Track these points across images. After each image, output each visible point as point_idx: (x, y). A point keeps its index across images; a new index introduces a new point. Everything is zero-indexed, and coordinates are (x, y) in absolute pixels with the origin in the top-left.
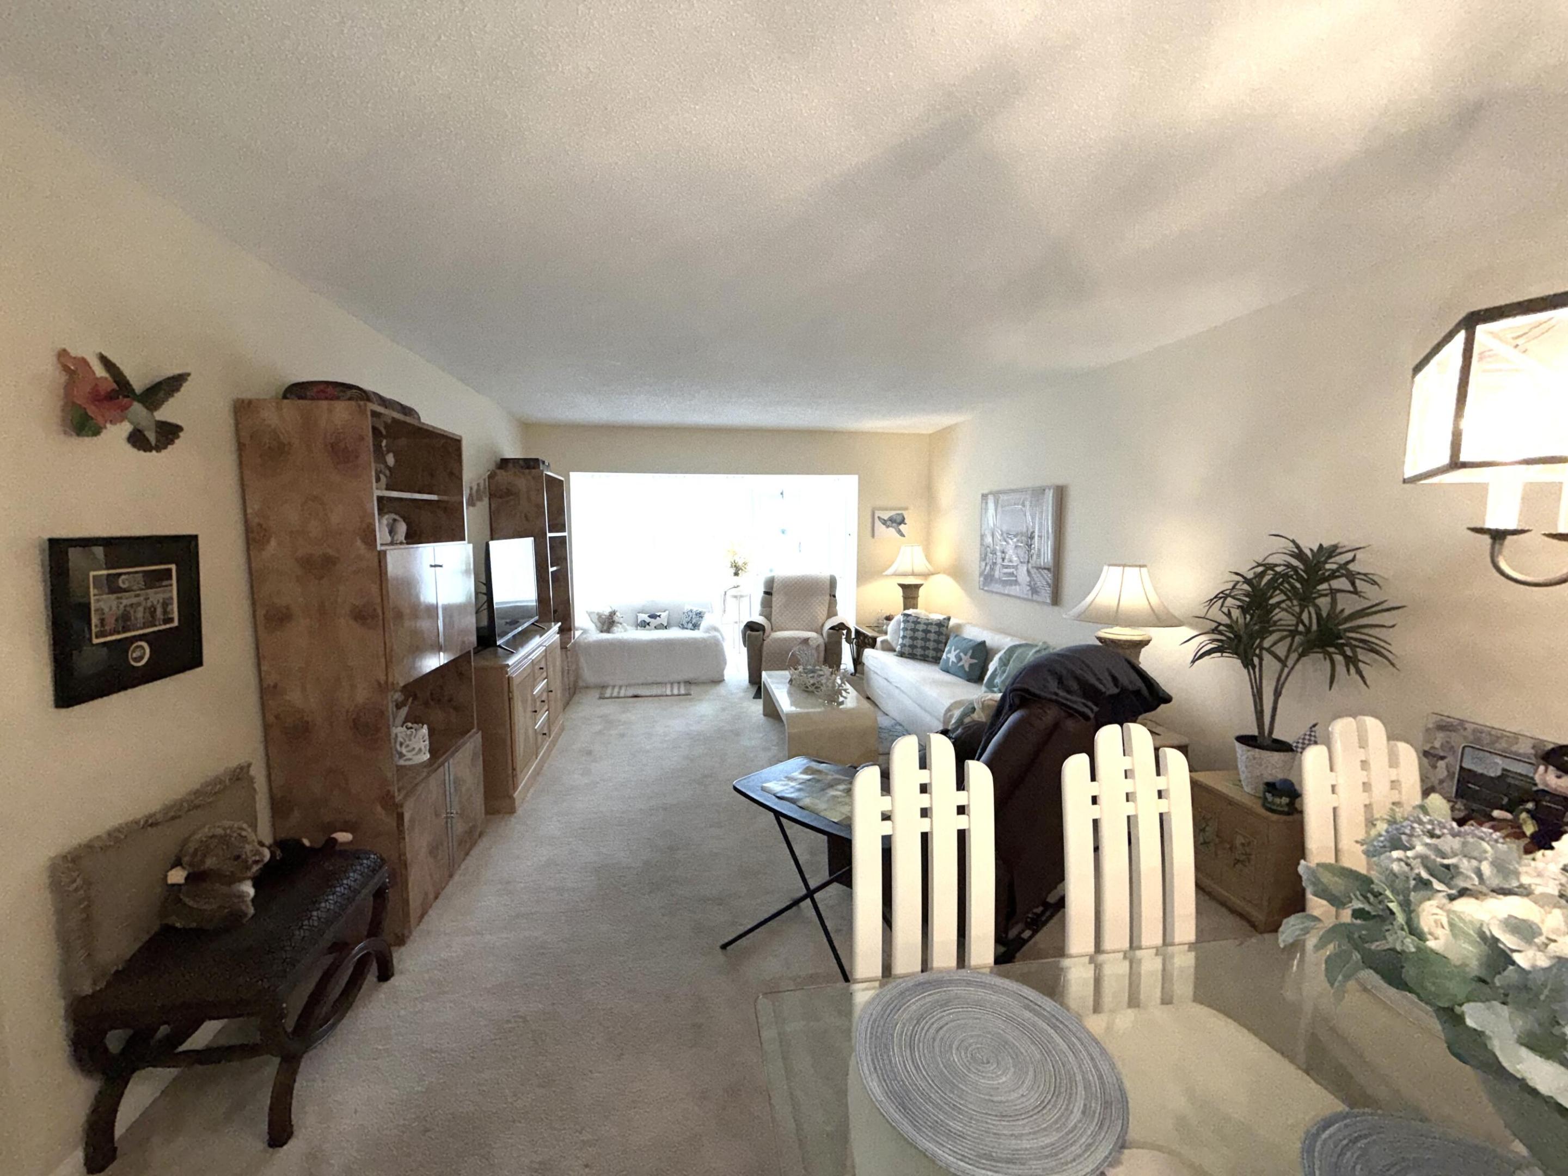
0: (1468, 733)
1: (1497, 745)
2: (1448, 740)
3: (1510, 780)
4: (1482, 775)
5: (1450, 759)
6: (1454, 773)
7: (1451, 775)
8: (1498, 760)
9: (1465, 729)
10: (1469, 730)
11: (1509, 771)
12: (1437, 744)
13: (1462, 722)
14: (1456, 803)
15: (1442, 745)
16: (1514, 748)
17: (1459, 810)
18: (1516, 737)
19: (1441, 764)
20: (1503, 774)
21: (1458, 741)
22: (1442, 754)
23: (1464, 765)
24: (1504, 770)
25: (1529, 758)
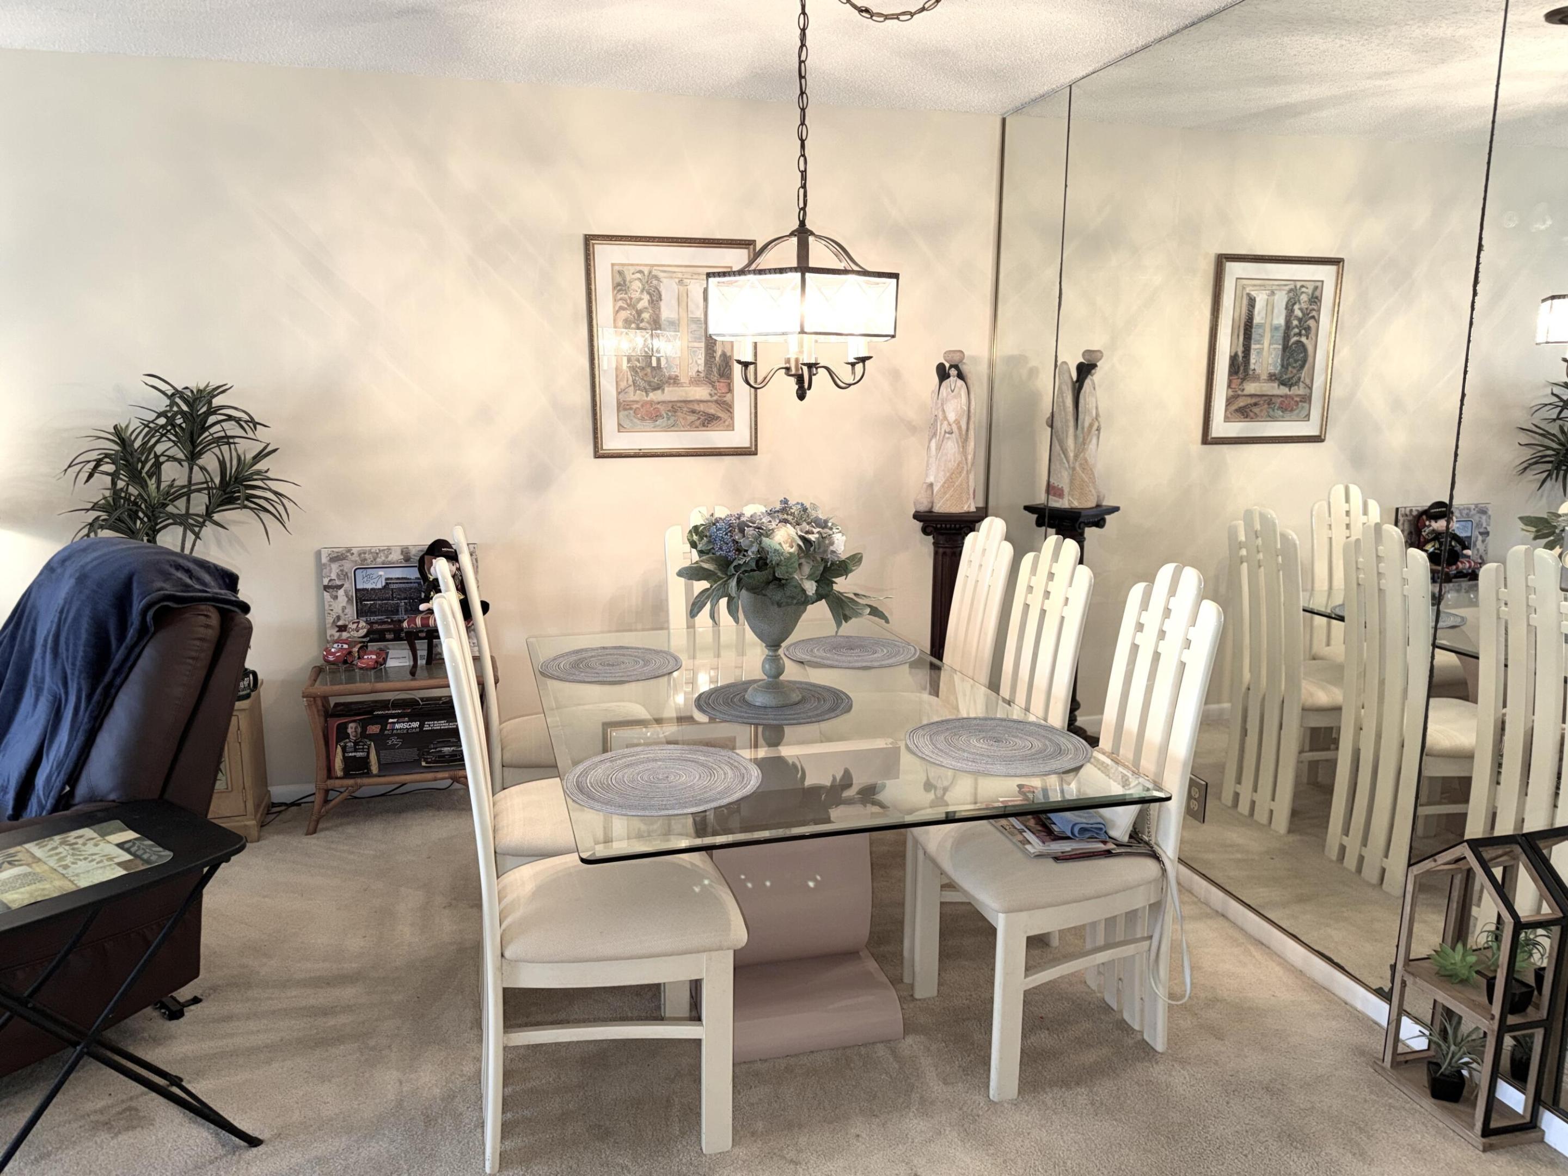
0: (355, 558)
1: (379, 560)
2: (341, 568)
3: (392, 586)
4: (372, 589)
5: (347, 585)
6: (352, 596)
7: (350, 600)
8: (381, 572)
9: (352, 554)
10: (356, 554)
11: (391, 579)
12: (333, 576)
13: (349, 550)
14: (358, 623)
15: (338, 575)
16: (390, 559)
17: (362, 628)
18: (389, 549)
19: (341, 592)
20: (387, 584)
21: (348, 566)
22: (338, 583)
23: (358, 587)
24: (387, 579)
25: (401, 563)
